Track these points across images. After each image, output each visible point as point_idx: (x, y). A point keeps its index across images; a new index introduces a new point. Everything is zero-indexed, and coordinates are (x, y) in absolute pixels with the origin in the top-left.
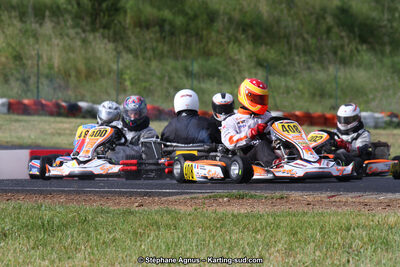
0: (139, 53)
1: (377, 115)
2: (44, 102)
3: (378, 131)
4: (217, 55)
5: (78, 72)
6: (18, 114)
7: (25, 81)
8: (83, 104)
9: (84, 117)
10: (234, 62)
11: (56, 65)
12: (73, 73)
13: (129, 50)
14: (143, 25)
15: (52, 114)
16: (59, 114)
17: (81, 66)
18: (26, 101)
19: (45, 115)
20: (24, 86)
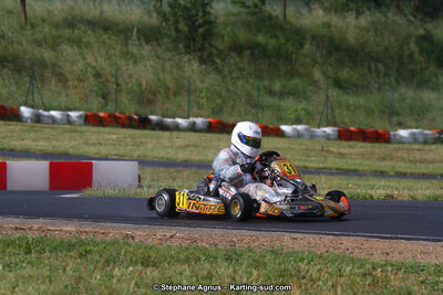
0: (226, 72)
1: (427, 132)
2: (118, 115)
3: (427, 147)
4: (301, 76)
5: (168, 89)
6: (94, 125)
7: (104, 97)
8: (153, 118)
9: (154, 129)
10: (314, 83)
11: (144, 83)
12: (162, 91)
13: (219, 71)
14: (238, 49)
15: (123, 126)
16: (131, 126)
17: (171, 84)
18: (102, 114)
19: (116, 127)
20: (102, 101)
